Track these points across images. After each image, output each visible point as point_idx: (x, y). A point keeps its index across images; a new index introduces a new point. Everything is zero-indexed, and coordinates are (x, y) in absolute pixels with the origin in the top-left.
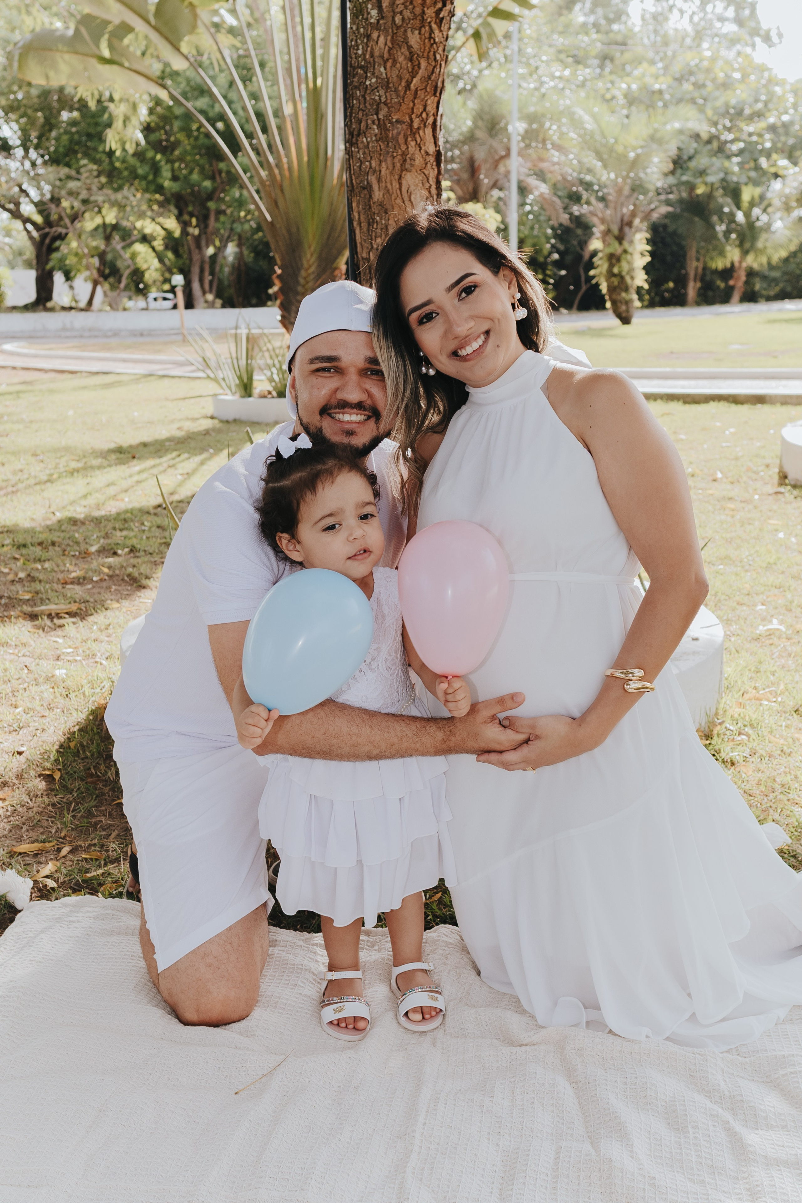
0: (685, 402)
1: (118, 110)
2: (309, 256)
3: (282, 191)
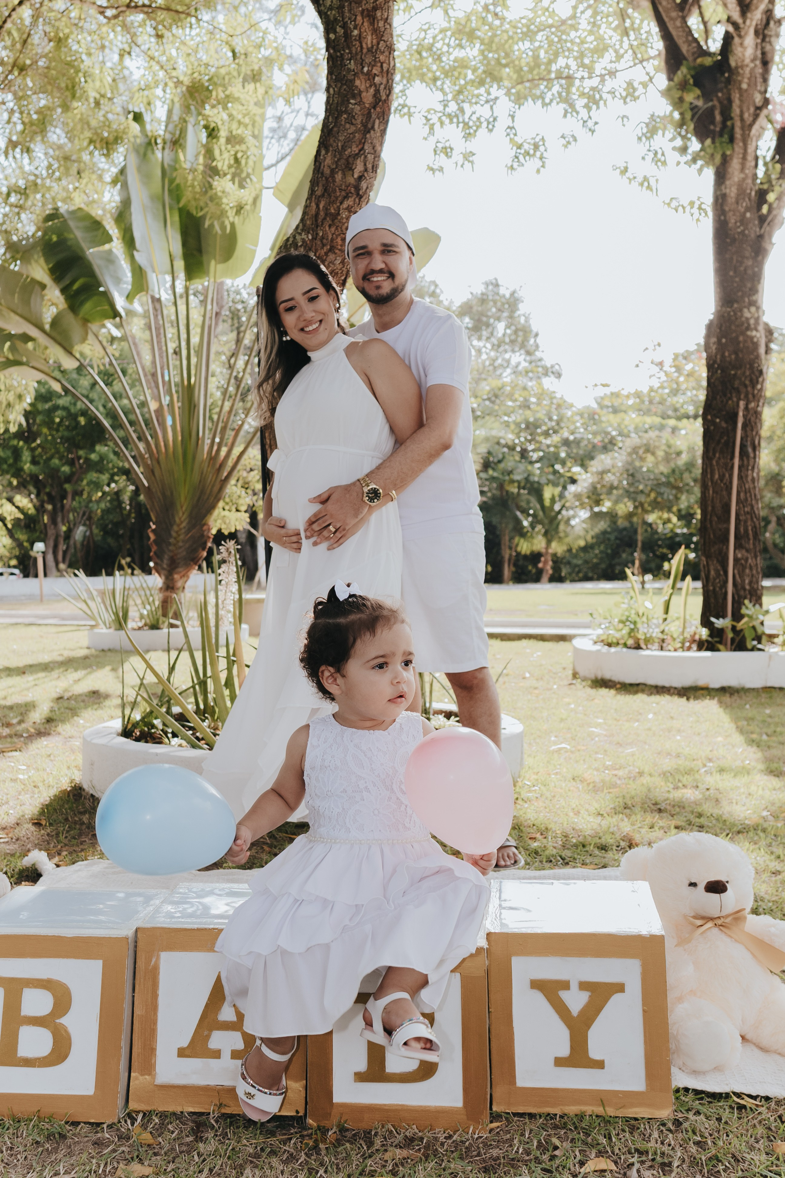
0: (502, 640)
2: (181, 514)
3: (158, 462)
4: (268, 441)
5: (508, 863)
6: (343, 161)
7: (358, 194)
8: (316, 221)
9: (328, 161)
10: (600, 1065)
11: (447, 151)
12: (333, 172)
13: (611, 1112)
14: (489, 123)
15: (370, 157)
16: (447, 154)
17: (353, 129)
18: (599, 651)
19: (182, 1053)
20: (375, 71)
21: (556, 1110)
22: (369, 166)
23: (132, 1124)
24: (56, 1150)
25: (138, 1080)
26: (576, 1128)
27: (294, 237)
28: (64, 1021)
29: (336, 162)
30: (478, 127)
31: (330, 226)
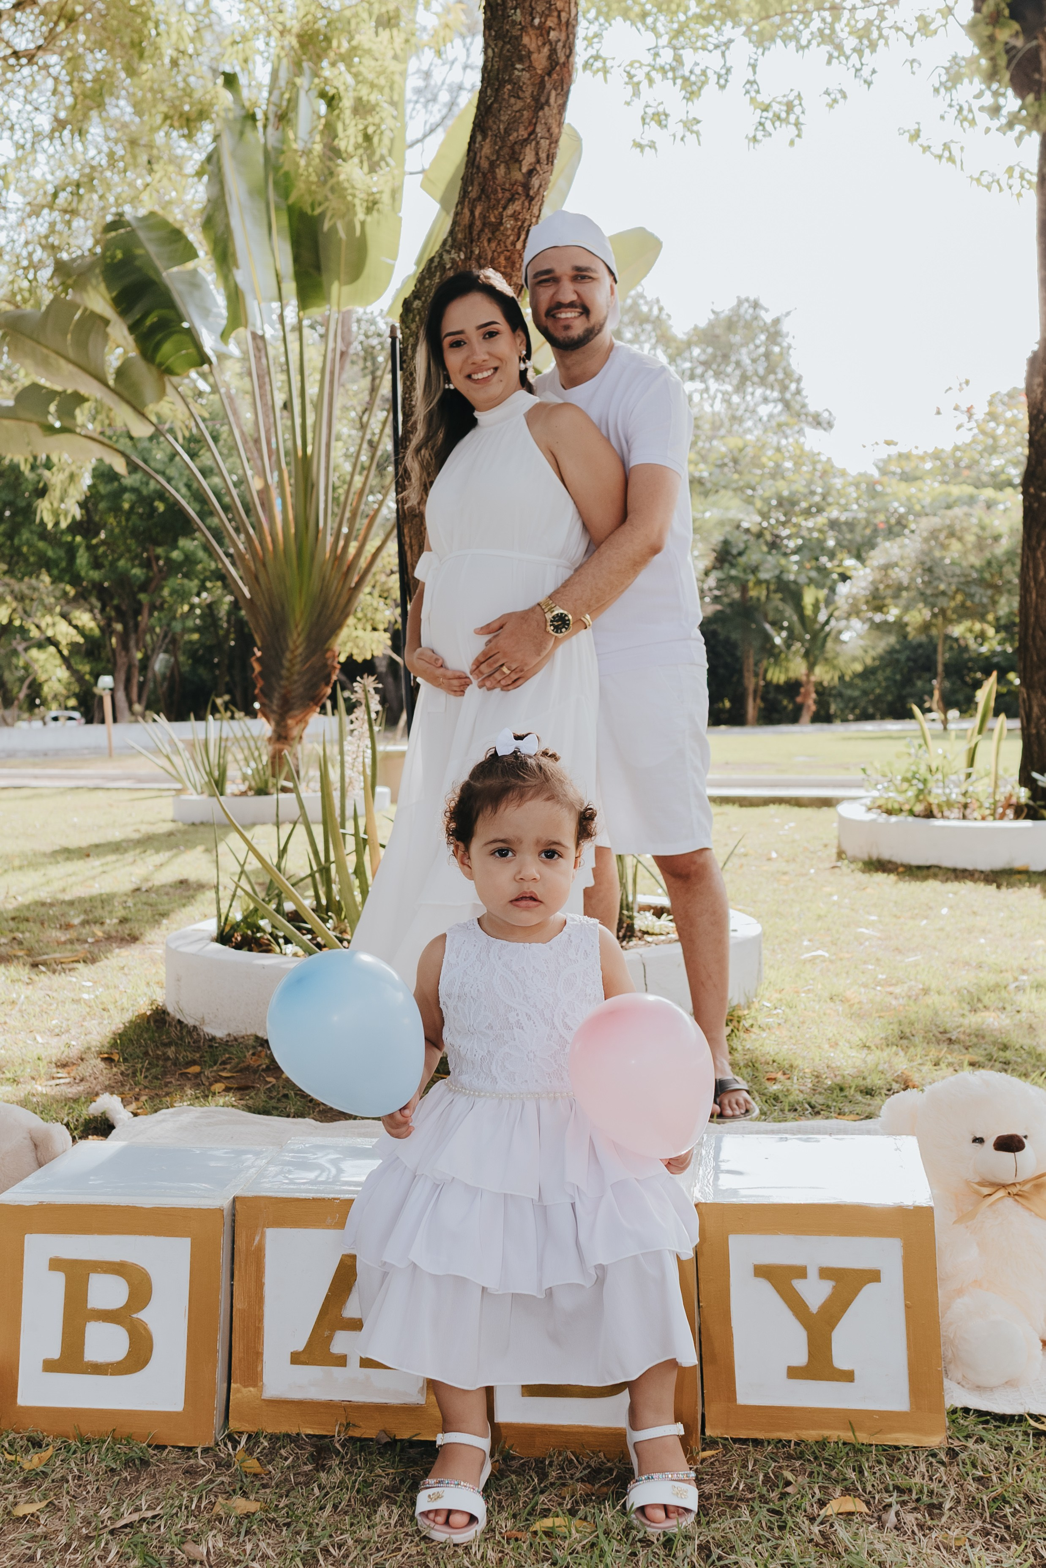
0: (741, 806)
1: (55, 479)
2: (295, 636)
3: (264, 565)
4: (407, 540)
5: (737, 1113)
6: (506, 150)
7: (528, 195)
8: (471, 233)
9: (487, 150)
10: (848, 1376)
11: (660, 119)
12: (493, 165)
13: (863, 1438)
14: (719, 76)
15: (544, 143)
16: (659, 123)
17: (520, 104)
18: (874, 821)
19: (296, 1359)
20: (549, 23)
21: (792, 1436)
22: (543, 156)
23: (234, 1449)
24: (136, 1480)
25: (241, 1392)
26: (816, 1458)
27: (441, 256)
28: (143, 1315)
29: (498, 152)
30: (704, 83)
31: (489, 241)
